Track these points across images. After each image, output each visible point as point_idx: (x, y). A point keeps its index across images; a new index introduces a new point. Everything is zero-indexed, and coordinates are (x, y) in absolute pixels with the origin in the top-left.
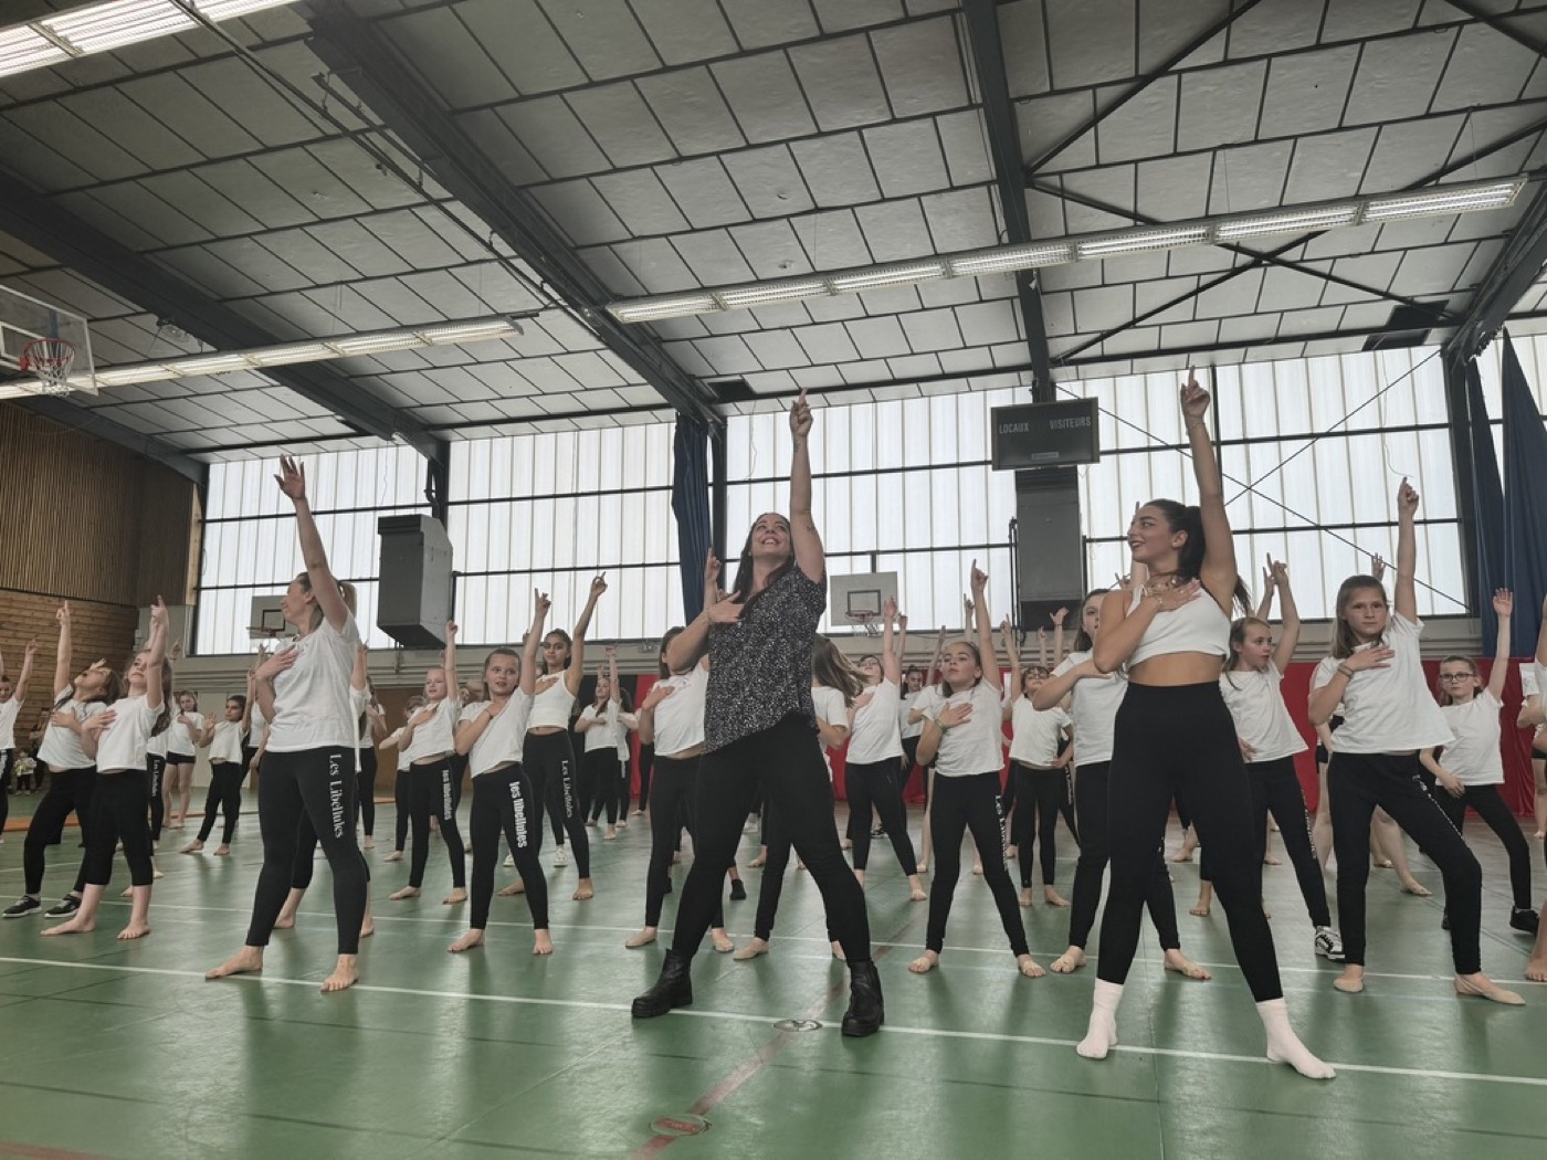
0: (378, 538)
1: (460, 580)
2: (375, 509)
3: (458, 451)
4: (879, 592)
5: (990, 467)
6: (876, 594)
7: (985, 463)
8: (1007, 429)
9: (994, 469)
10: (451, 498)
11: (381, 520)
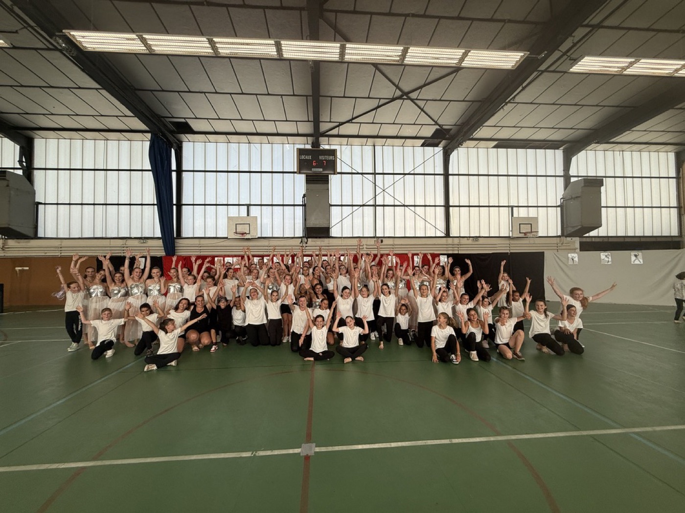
5: (297, 175)
6: (248, 225)
7: (294, 172)
8: (303, 157)
10: (35, 167)
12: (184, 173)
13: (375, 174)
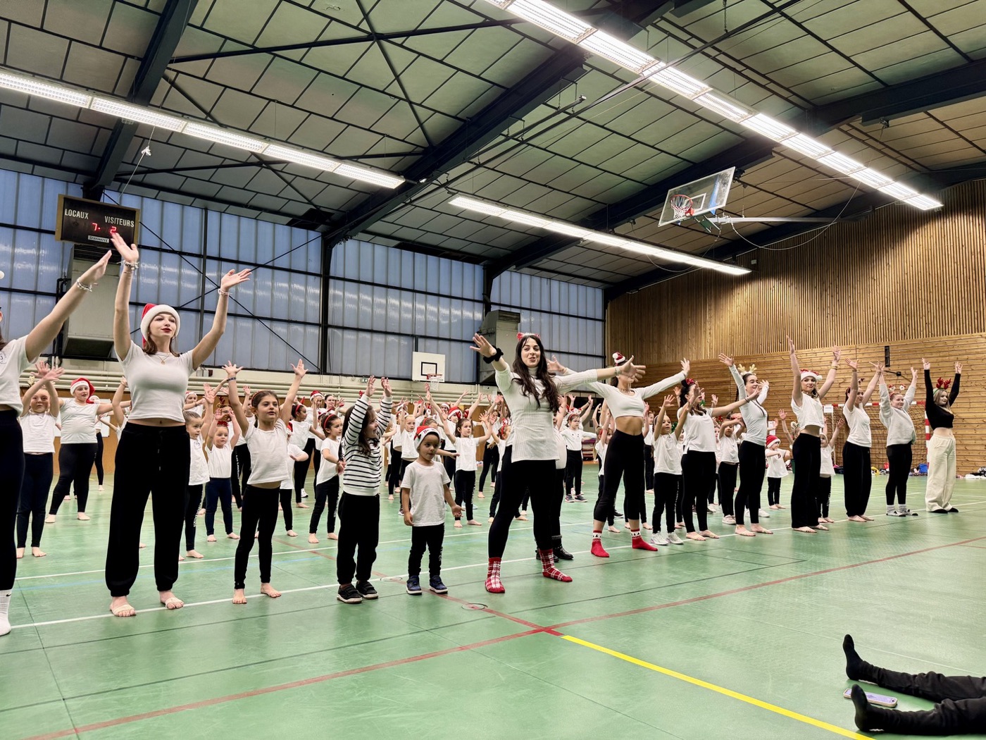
8: (71, 213)
13: (203, 257)
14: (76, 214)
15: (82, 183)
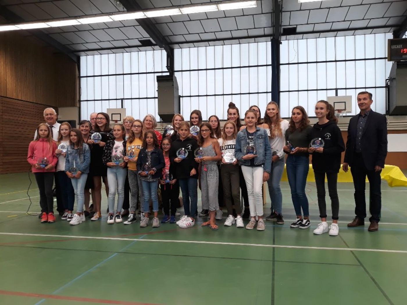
0: (156, 83)
1: (181, 98)
2: (154, 73)
3: (177, 52)
4: (345, 102)
5: (387, 60)
6: (344, 103)
7: (385, 58)
8: (394, 47)
9: (388, 61)
10: (176, 69)
11: (158, 77)
12: (281, 66)
14: (396, 47)
15: (392, 31)
